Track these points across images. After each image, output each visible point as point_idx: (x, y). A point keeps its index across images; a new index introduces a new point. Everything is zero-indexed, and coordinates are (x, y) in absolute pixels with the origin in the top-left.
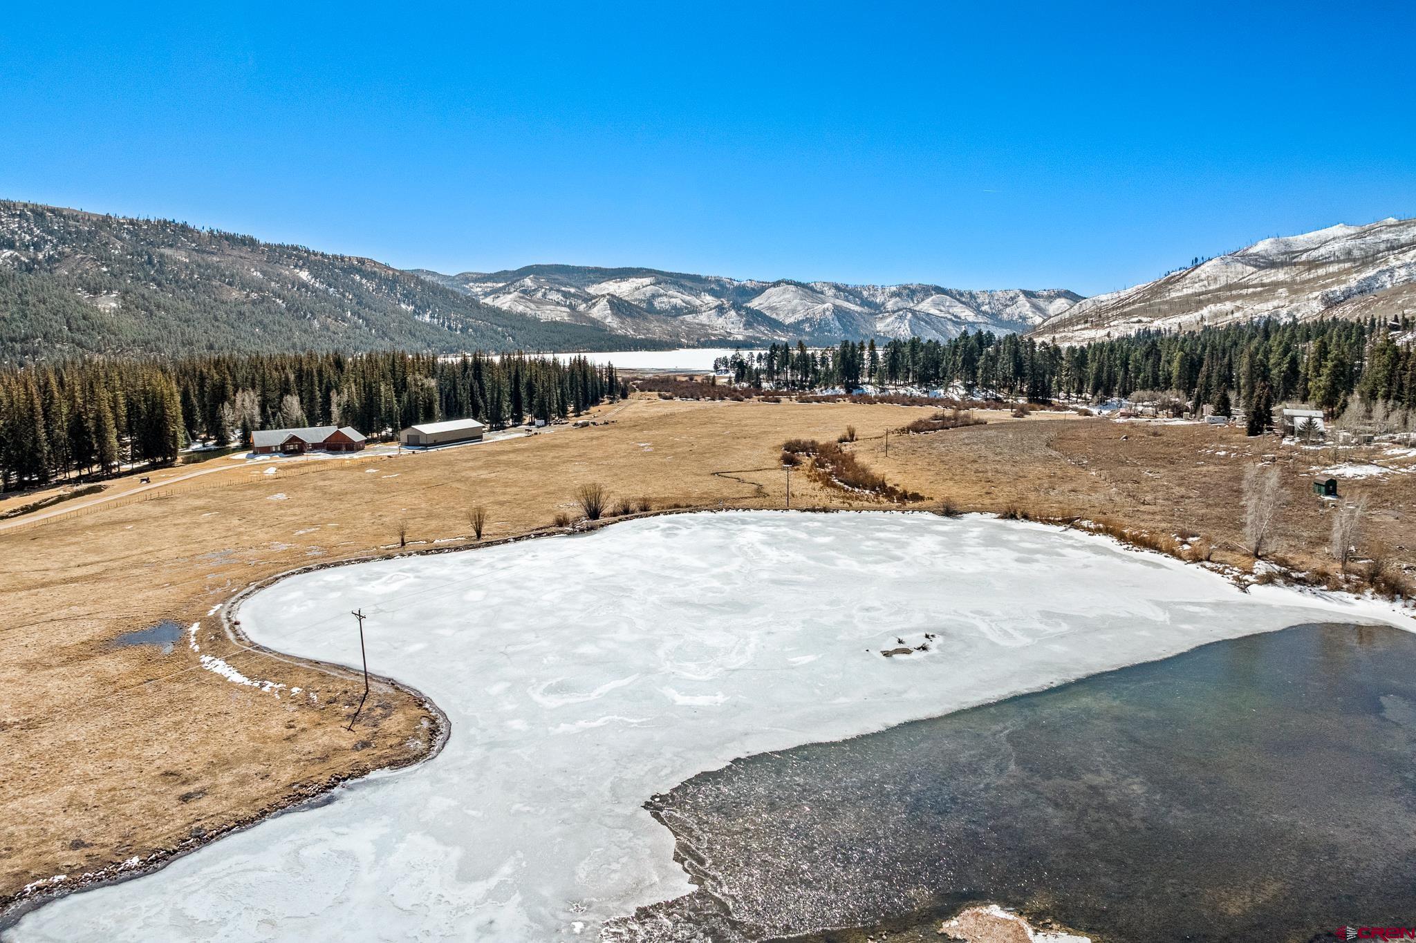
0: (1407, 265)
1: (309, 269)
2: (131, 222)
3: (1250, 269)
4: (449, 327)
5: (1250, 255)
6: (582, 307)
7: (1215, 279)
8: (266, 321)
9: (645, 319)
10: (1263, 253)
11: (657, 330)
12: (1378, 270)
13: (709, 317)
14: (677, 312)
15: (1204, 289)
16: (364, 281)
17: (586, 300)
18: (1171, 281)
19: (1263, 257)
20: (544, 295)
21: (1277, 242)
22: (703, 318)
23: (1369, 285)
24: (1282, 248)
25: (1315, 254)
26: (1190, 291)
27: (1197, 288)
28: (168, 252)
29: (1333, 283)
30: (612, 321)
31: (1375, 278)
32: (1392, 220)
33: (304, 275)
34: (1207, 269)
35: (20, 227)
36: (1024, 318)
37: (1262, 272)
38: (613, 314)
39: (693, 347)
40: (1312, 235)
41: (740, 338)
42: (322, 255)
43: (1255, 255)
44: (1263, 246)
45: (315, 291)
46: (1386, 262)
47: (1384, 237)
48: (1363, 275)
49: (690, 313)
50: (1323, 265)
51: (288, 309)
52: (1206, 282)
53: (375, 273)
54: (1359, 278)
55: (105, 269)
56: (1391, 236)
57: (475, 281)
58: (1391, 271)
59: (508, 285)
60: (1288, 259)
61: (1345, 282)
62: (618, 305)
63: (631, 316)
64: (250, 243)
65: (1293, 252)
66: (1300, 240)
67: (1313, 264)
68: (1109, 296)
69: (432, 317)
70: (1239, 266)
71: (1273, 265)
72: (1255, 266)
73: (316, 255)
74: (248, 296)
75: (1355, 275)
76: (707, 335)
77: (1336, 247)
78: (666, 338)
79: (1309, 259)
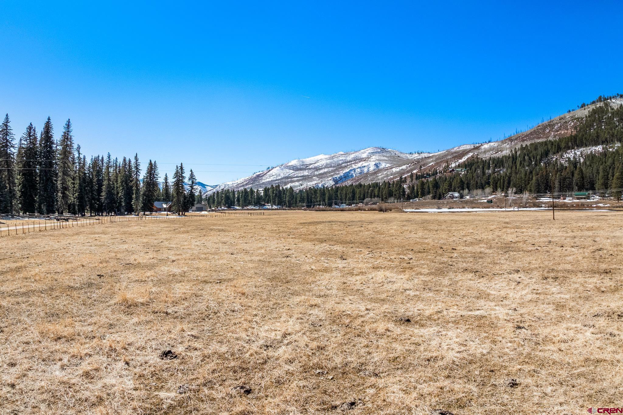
0: (360, 168)
3: (292, 171)
5: (290, 166)
7: (279, 175)
10: (294, 165)
12: (349, 170)
15: (275, 179)
18: (260, 176)
19: (295, 167)
21: (299, 161)
23: (347, 175)
24: (301, 163)
25: (316, 165)
26: (270, 180)
29: (334, 174)
31: (349, 172)
32: (342, 153)
34: (274, 171)
37: (297, 172)
43: (292, 166)
44: (294, 162)
46: (352, 167)
47: (341, 158)
48: (344, 172)
50: (320, 169)
52: (275, 176)
54: (343, 172)
56: (343, 158)
58: (354, 170)
60: (305, 167)
61: (339, 174)
65: (306, 165)
66: (308, 161)
67: (317, 169)
68: (231, 183)
70: (287, 170)
71: (301, 169)
72: (293, 170)
75: (341, 172)
77: (324, 162)
79: (313, 167)
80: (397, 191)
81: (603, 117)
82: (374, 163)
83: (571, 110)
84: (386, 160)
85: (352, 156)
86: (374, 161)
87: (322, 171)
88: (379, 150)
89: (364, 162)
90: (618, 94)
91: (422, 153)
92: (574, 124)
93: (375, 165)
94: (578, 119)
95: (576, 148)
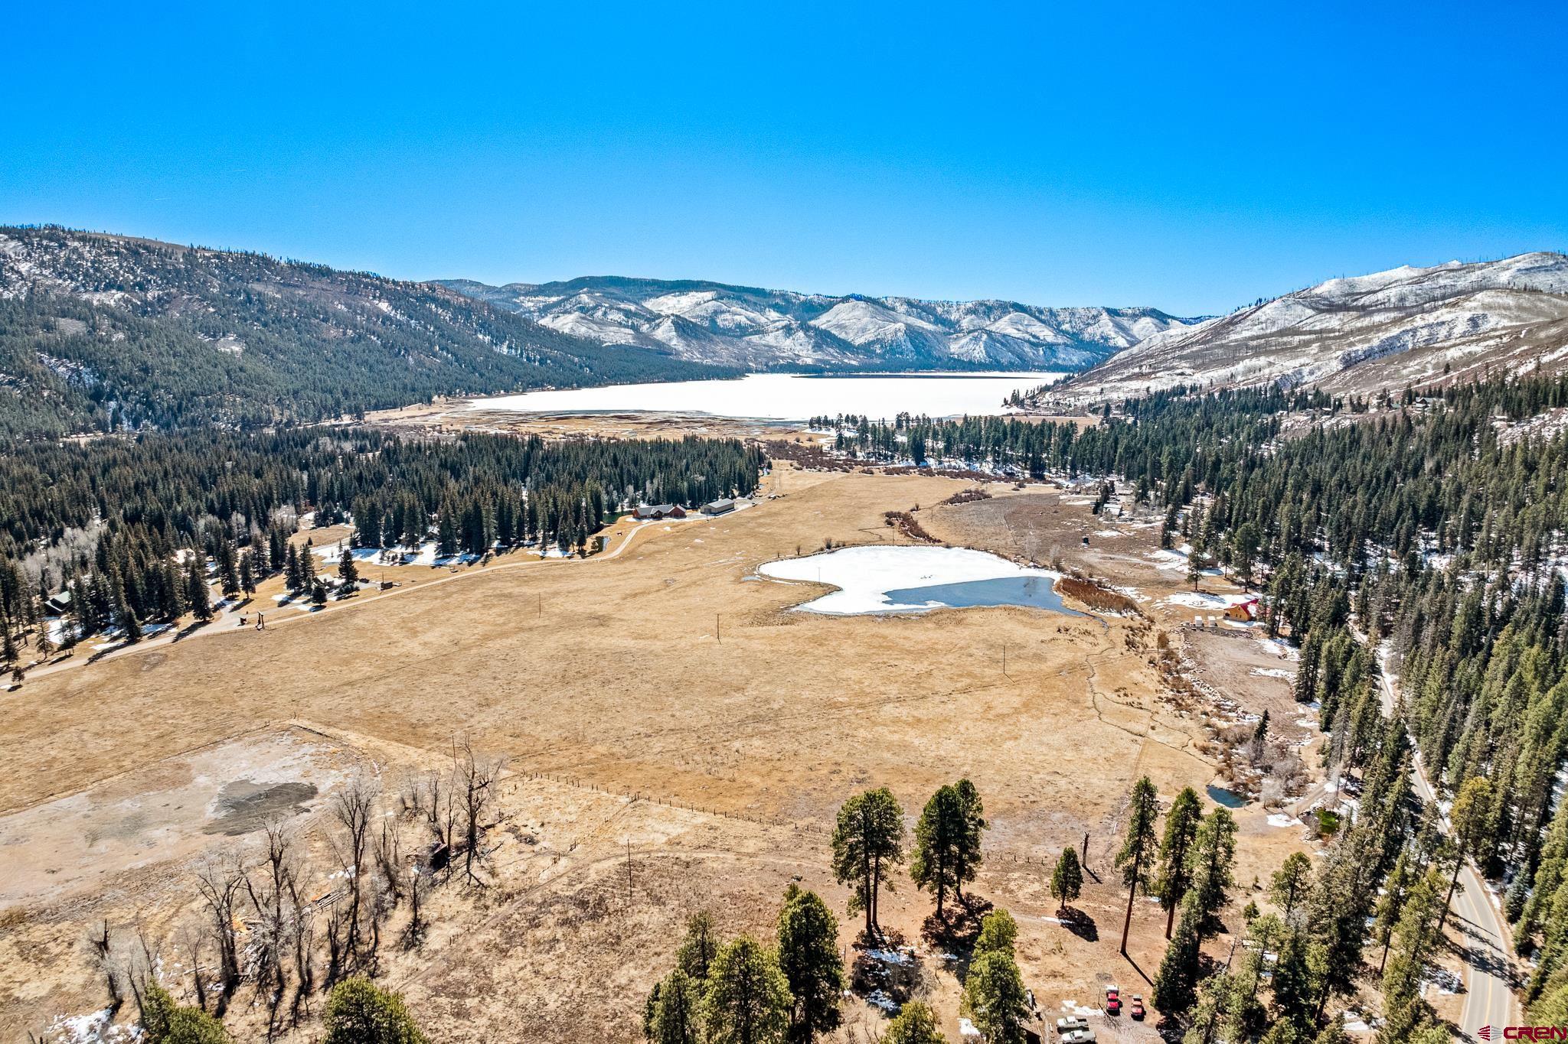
0: (1430, 326)
1: (389, 301)
2: (218, 256)
3: (1310, 312)
4: (528, 358)
5: (1313, 296)
6: (645, 328)
7: (1274, 322)
8: (371, 361)
9: (711, 340)
10: (1326, 294)
11: (723, 353)
12: (1402, 329)
13: (776, 338)
14: (742, 331)
15: (1262, 332)
16: (440, 311)
17: (649, 321)
18: (1233, 322)
19: (1326, 299)
20: (605, 313)
21: (1341, 283)
22: (770, 339)
23: (1392, 344)
24: (1345, 289)
26: (1247, 334)
27: (1256, 331)
28: (258, 287)
30: (677, 343)
31: (1398, 338)
32: (1455, 264)
33: (384, 306)
34: (1268, 311)
35: (121, 266)
36: (1106, 339)
37: (1319, 317)
38: (679, 336)
39: (762, 372)
40: (1377, 276)
41: (809, 361)
42: (394, 282)
43: (1317, 296)
44: (1329, 287)
45: (399, 324)
48: (1388, 335)
49: (756, 333)
50: (1371, 314)
51: (384, 346)
52: (1264, 325)
53: (448, 301)
54: (1383, 337)
55: (212, 310)
56: (1448, 282)
57: (526, 295)
58: (1414, 331)
59: (563, 301)
60: (1347, 302)
62: (682, 326)
63: (696, 338)
64: (324, 272)
65: (1355, 295)
66: (1365, 281)
67: (1368, 310)
69: (510, 347)
70: (1300, 309)
71: (1332, 308)
72: (1314, 309)
73: (387, 282)
74: (345, 334)
76: (775, 358)
77: (1393, 291)
78: (734, 363)
79: (1367, 303)
82: (1468, 315)
84: (1508, 308)
88: (1551, 262)
89: (1446, 310)
93: (1471, 319)
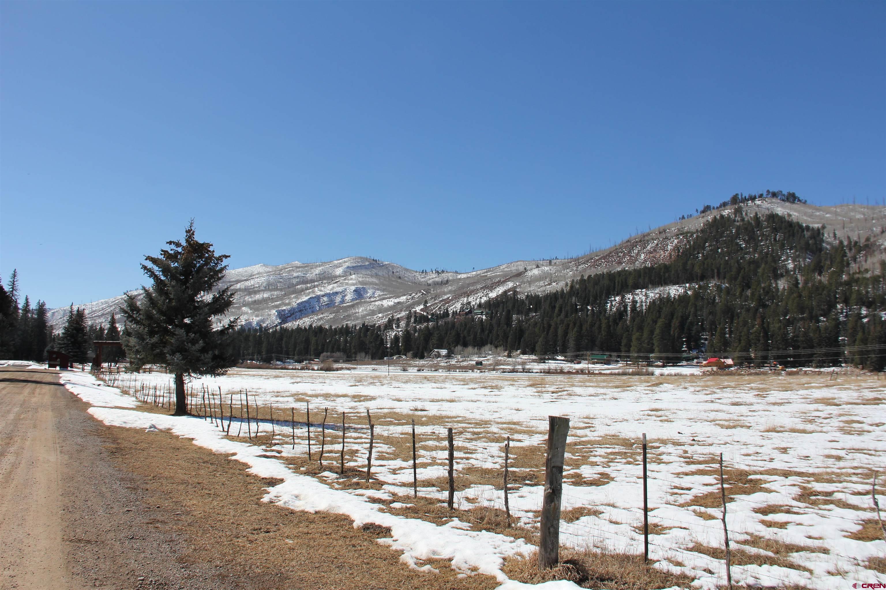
12: (309, 297)
23: (305, 307)
25: (248, 284)
29: (280, 305)
32: (297, 263)
46: (313, 292)
47: (295, 274)
48: (299, 301)
50: (256, 292)
58: (318, 298)
61: (289, 304)
65: (230, 282)
75: (294, 300)
79: (243, 287)
80: (371, 342)
81: (723, 233)
82: (353, 288)
83: (686, 217)
84: (376, 284)
85: (318, 271)
86: (353, 284)
87: (258, 297)
88: (367, 263)
89: (335, 285)
90: (768, 191)
91: (443, 272)
92: (678, 242)
93: (355, 291)
94: (685, 234)
95: (650, 286)
